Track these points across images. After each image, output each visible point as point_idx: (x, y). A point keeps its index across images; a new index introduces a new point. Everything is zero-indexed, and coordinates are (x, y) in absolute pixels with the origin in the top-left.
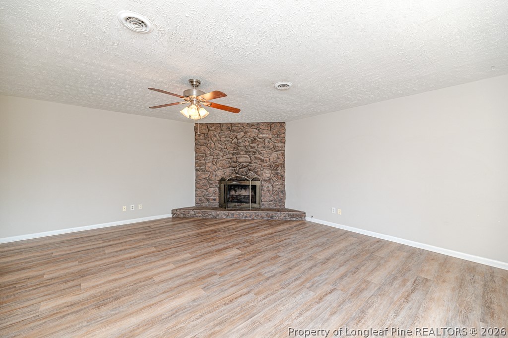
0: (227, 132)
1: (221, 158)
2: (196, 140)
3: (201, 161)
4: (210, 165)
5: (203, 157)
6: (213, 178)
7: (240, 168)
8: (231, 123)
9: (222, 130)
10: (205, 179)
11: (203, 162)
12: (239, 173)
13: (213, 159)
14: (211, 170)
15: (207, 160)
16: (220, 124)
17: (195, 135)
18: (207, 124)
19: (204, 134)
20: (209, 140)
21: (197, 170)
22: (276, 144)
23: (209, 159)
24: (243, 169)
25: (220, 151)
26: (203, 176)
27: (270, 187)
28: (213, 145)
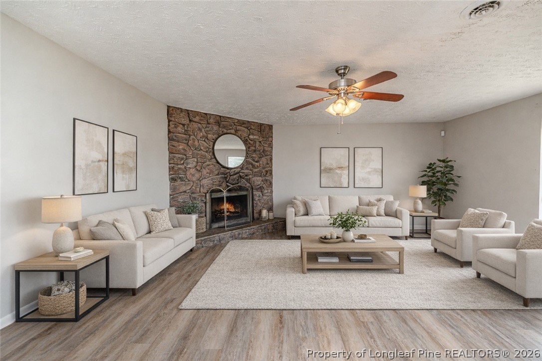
0: (216, 128)
1: (208, 163)
2: (169, 132)
3: (179, 166)
4: (193, 171)
5: (182, 159)
6: (198, 189)
7: (231, 176)
8: (220, 116)
9: (208, 123)
10: (185, 192)
11: (182, 167)
12: (230, 181)
13: (197, 163)
14: (194, 179)
15: (187, 164)
16: (206, 114)
17: (169, 125)
18: (188, 110)
19: (184, 125)
20: (190, 136)
21: (173, 180)
22: (266, 148)
23: (192, 163)
24: (235, 176)
25: (207, 152)
26: (183, 188)
27: (261, 195)
28: (196, 143)
